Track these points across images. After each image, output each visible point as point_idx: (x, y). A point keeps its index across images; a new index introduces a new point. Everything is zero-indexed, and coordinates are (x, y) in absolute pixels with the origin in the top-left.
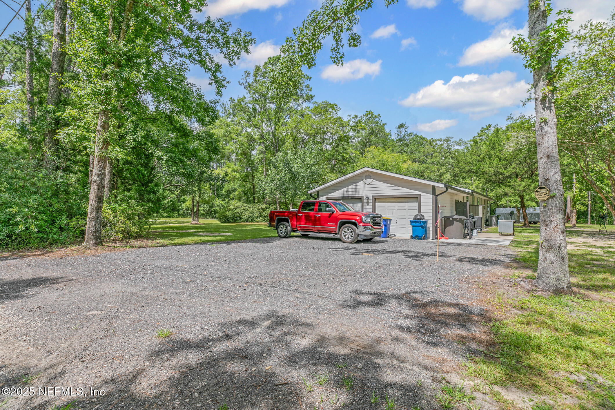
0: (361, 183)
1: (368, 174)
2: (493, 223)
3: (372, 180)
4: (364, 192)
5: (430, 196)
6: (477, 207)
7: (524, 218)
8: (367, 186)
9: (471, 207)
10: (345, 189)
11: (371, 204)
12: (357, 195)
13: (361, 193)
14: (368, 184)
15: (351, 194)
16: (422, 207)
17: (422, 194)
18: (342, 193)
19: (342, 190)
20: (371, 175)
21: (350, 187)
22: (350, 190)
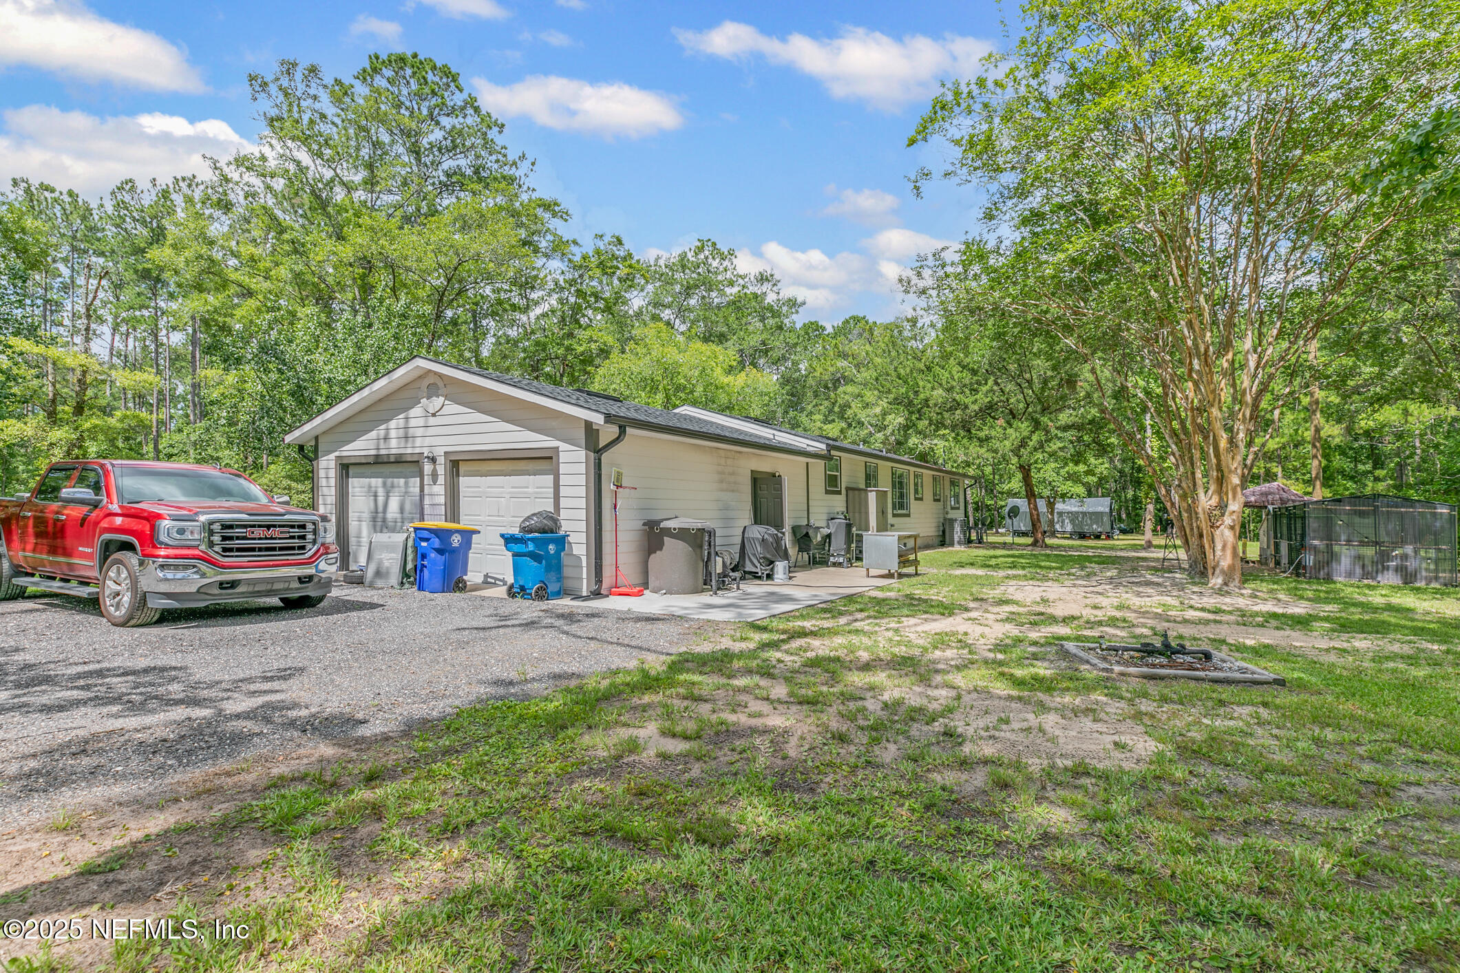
0: (416, 411)
1: (430, 380)
2: (956, 539)
3: (442, 399)
4: (427, 441)
5: (581, 454)
6: (863, 494)
7: (1034, 525)
8: (432, 421)
9: (850, 493)
10: (380, 431)
11: (441, 480)
12: (409, 451)
13: (418, 442)
14: (434, 415)
15: (394, 447)
16: (563, 491)
17: (563, 446)
18: (372, 445)
19: (373, 434)
20: (440, 384)
21: (393, 424)
22: (393, 434)
